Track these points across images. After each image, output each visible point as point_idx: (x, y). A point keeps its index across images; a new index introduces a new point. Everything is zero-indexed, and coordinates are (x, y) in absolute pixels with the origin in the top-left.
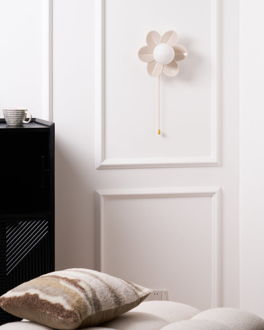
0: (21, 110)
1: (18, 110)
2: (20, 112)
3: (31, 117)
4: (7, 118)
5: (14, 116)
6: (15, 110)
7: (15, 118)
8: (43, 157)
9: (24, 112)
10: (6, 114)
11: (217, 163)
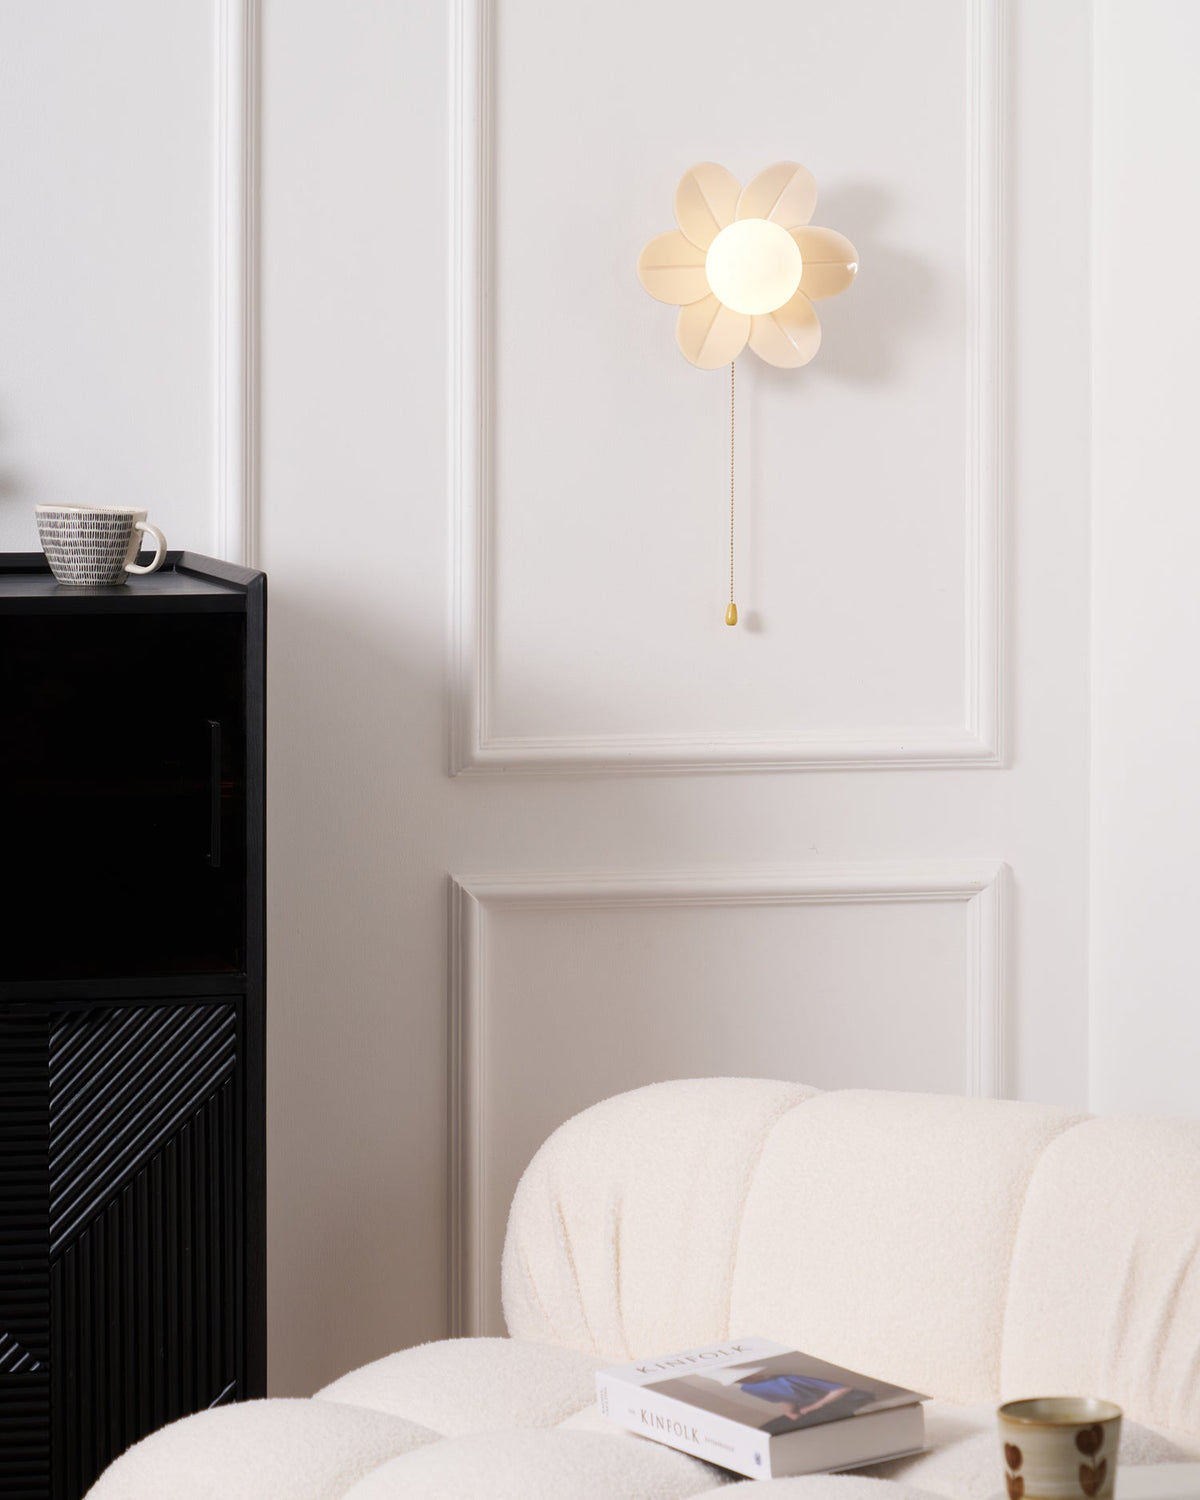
0: (118, 513)
1: (106, 517)
2: (111, 522)
3: (164, 544)
4: (57, 551)
5: (84, 544)
6: (91, 516)
7: (90, 552)
8: (214, 723)
9: (131, 526)
10: (51, 534)
11: (991, 754)
